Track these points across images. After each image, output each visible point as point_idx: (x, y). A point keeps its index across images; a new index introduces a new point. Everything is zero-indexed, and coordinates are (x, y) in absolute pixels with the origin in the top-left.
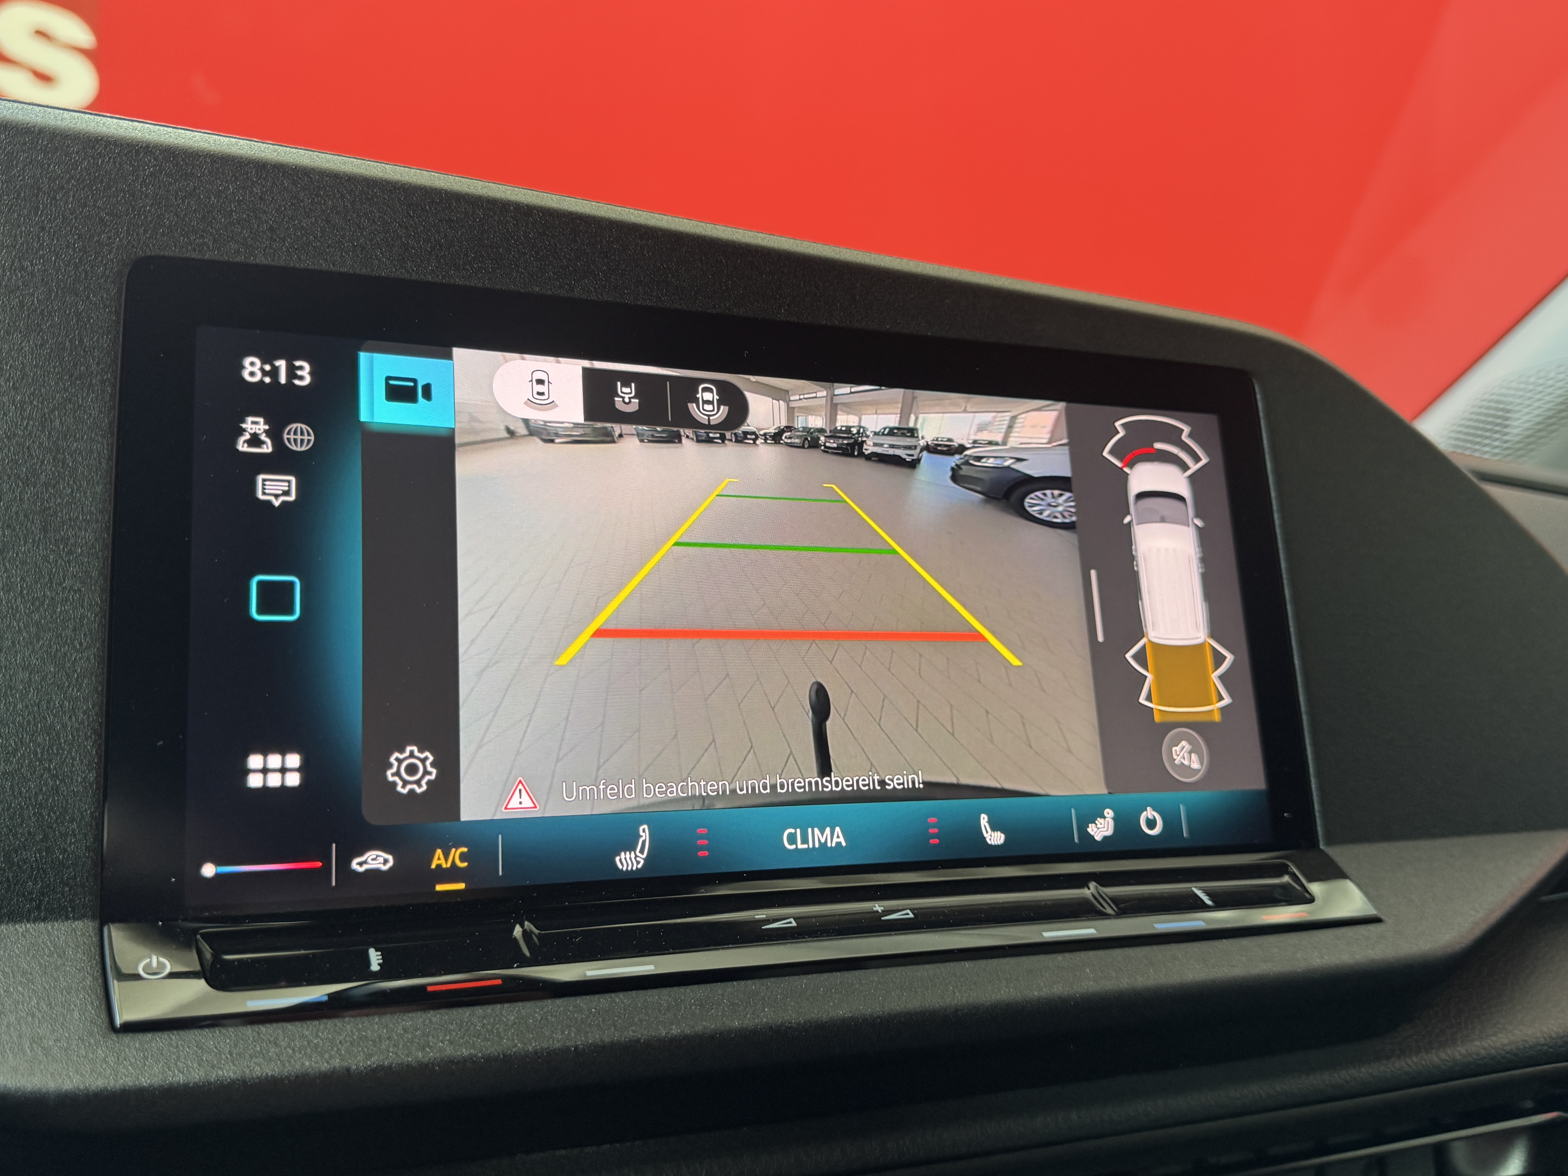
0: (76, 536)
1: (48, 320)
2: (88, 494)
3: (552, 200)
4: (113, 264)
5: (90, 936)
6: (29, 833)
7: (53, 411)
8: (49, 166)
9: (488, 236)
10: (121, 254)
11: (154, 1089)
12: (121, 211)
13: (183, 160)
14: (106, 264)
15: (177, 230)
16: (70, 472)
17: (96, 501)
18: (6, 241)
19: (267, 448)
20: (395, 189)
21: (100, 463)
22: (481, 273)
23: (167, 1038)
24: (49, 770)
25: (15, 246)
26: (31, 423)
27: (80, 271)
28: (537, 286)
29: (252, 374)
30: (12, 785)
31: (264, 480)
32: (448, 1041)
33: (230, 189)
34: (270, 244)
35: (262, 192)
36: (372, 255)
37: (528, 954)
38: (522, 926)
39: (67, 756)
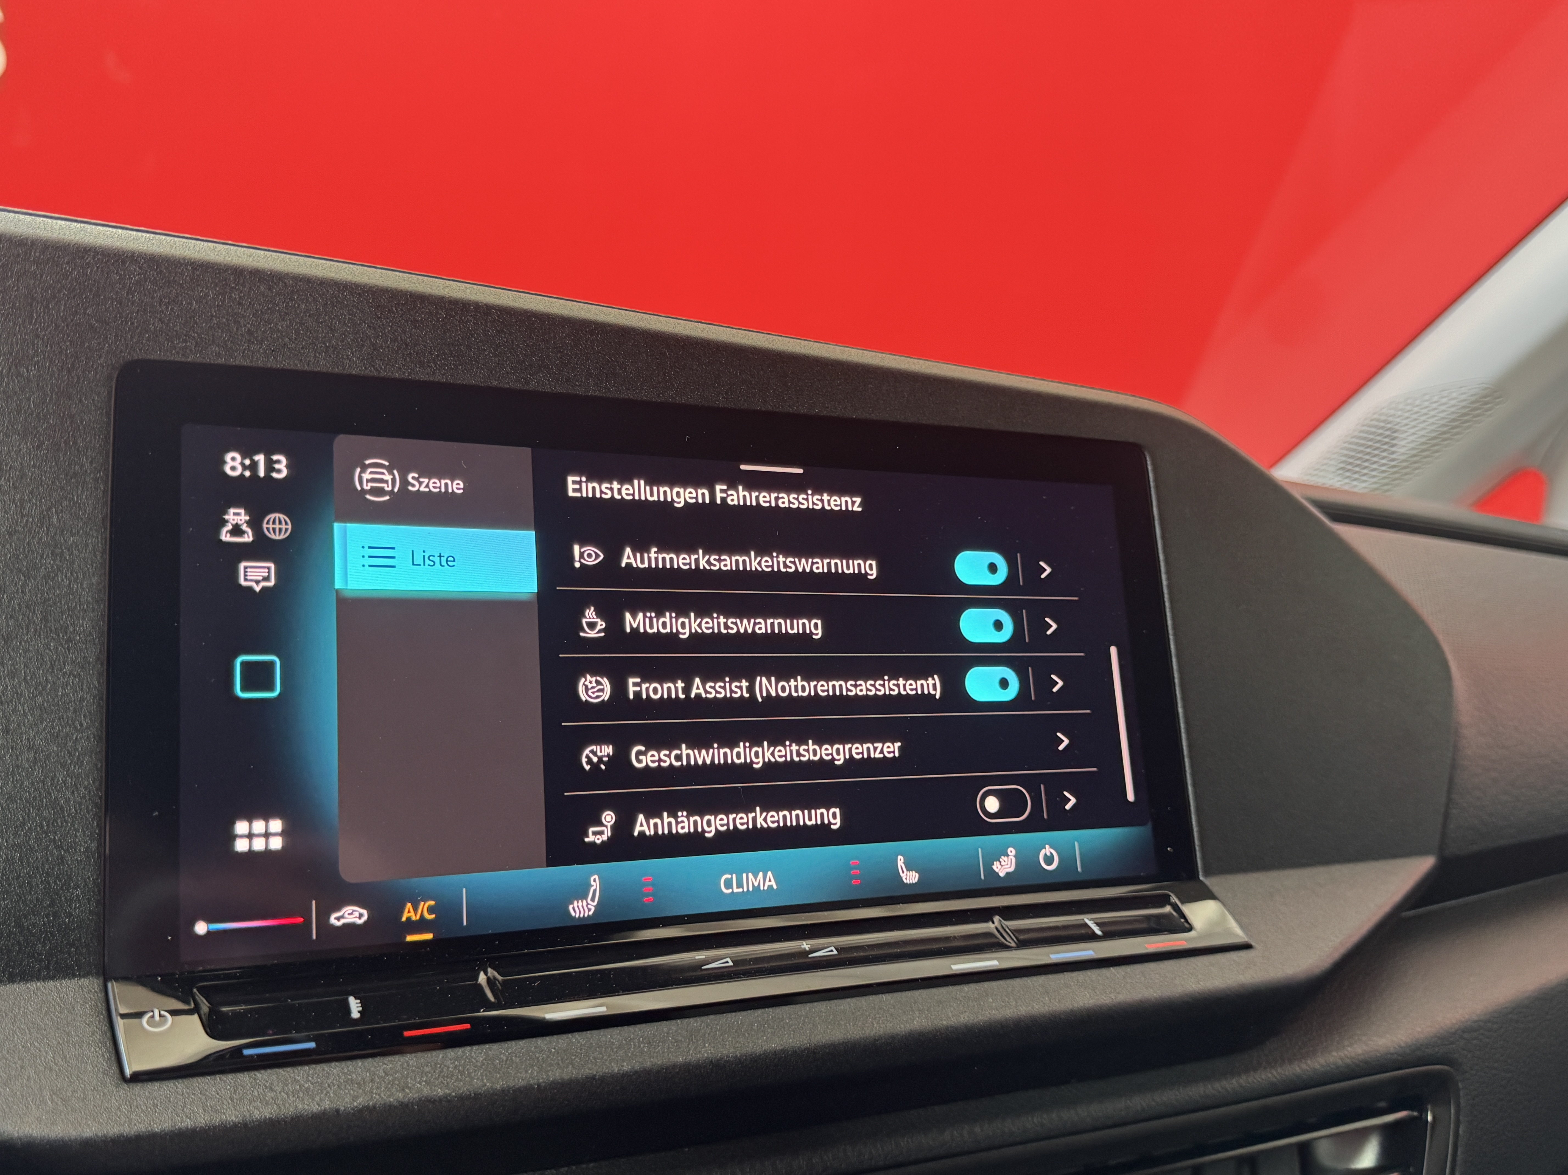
0: (73, 625)
1: (44, 423)
2: (84, 586)
3: (509, 298)
4: (103, 368)
5: (95, 992)
6: (37, 899)
7: (50, 508)
8: (41, 276)
9: (450, 335)
10: (110, 359)
12: (109, 318)
13: (166, 268)
14: (96, 369)
15: (162, 335)
16: (67, 565)
17: (92, 591)
19: (248, 537)
20: (364, 292)
21: (95, 556)
22: (444, 369)
23: (173, 1087)
24: (54, 840)
25: (12, 354)
26: (31, 520)
27: (73, 375)
28: (495, 380)
29: (233, 468)
30: (21, 856)
31: (246, 567)
32: (425, 1081)
33: (210, 295)
34: (248, 346)
35: (240, 297)
36: (343, 355)
37: (492, 999)
38: (486, 973)
39: (71, 828)
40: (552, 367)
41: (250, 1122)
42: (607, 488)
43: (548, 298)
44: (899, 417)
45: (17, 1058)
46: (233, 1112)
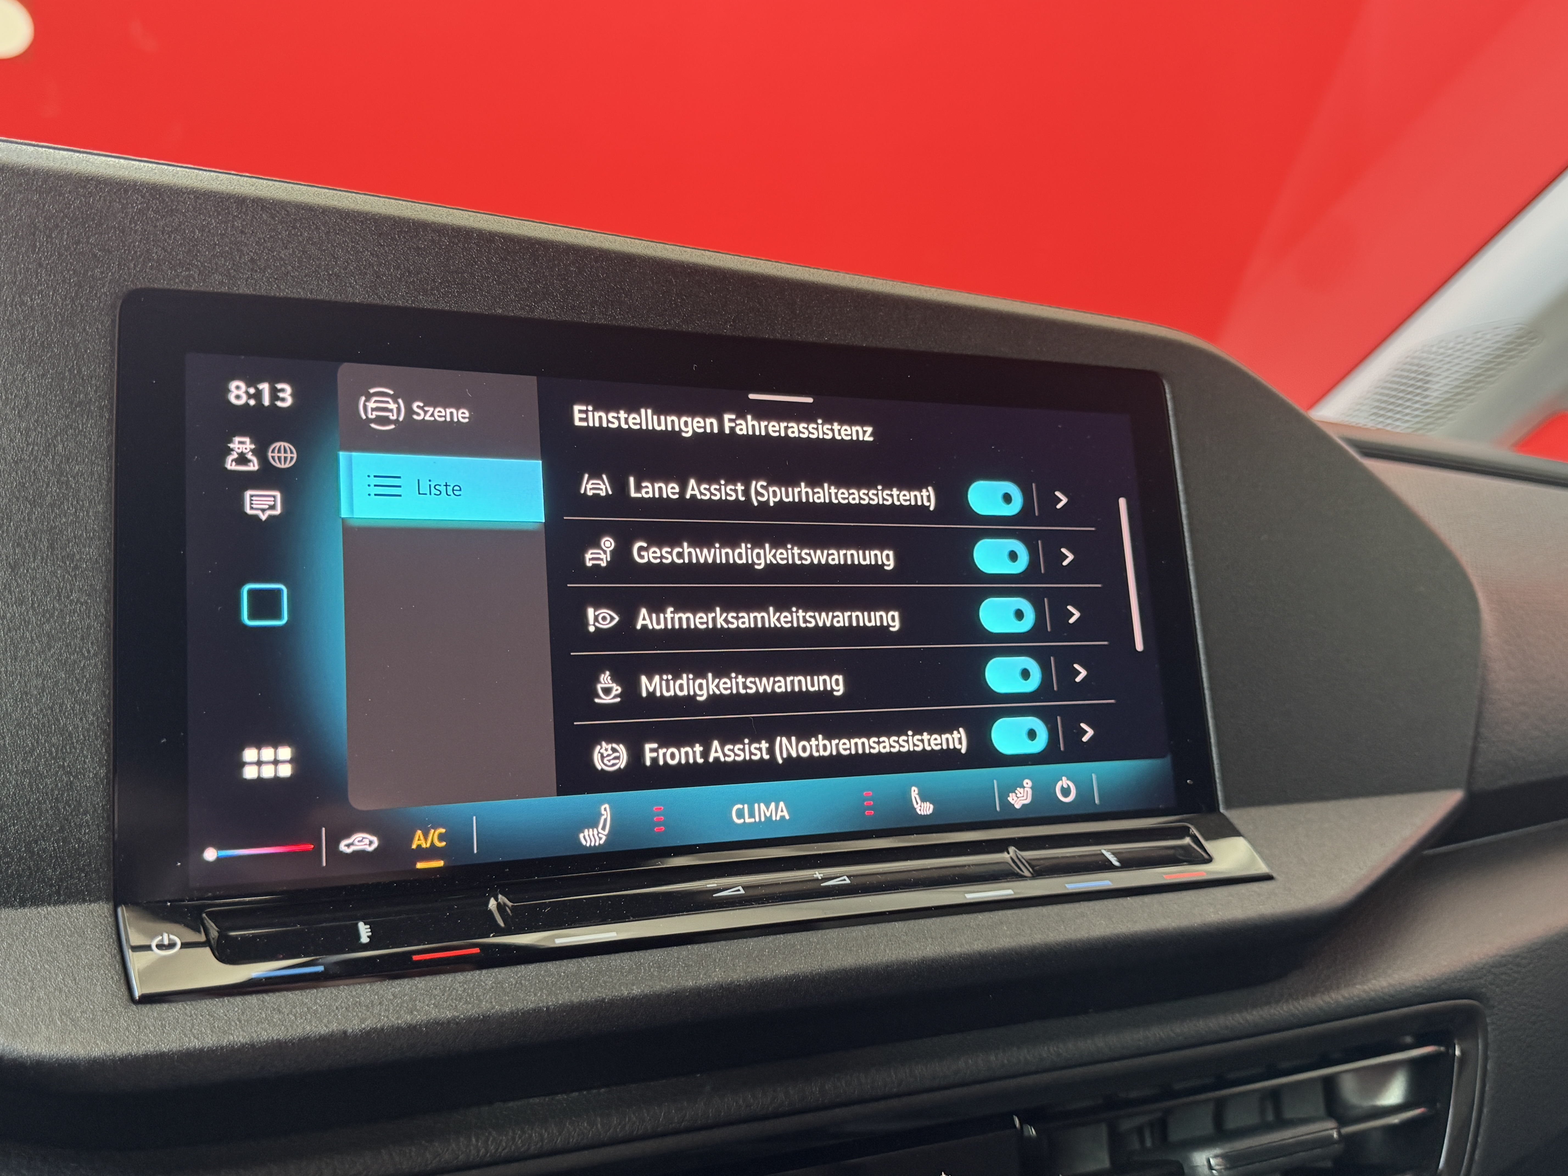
0: (80, 552)
1: (48, 352)
2: (91, 514)
3: (512, 225)
4: (107, 297)
5: (106, 916)
6: (47, 825)
7: (56, 436)
8: (44, 206)
9: (454, 262)
10: (114, 288)
11: (173, 1054)
12: (112, 247)
13: (169, 197)
14: (100, 298)
15: (165, 263)
16: (73, 492)
17: (98, 519)
18: (7, 278)
19: (254, 466)
20: (367, 220)
21: (101, 484)
22: (448, 297)
23: (182, 1008)
24: (63, 766)
25: (15, 282)
26: (36, 448)
27: (76, 304)
28: (500, 308)
29: (238, 397)
30: (30, 782)
31: (252, 496)
32: (434, 1004)
33: (213, 224)
34: (251, 275)
35: (243, 226)
36: (346, 283)
37: (502, 924)
38: (496, 899)
39: (79, 754)
40: (557, 294)
41: (257, 1043)
42: (613, 417)
43: (553, 227)
44: (911, 346)
45: (27, 979)
46: (241, 1033)
